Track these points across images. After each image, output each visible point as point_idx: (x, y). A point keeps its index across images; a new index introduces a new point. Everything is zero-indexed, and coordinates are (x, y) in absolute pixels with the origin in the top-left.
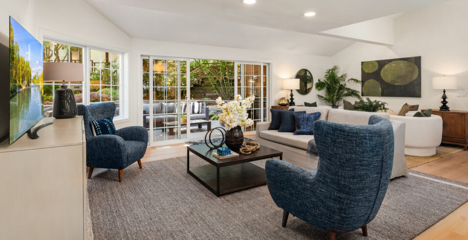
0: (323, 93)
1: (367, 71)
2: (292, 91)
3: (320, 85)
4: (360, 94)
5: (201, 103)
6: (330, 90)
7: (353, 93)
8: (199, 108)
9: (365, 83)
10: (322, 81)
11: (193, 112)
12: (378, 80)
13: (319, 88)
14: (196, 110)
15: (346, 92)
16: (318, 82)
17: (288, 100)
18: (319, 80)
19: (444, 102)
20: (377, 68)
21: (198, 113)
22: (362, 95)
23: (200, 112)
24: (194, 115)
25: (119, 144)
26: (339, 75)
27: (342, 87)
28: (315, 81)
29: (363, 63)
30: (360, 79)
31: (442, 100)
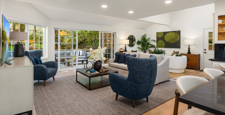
0: (140, 46)
1: (159, 36)
2: (125, 45)
3: (139, 43)
4: (156, 47)
5: (83, 51)
6: (143, 45)
7: (153, 46)
9: (158, 42)
10: (140, 41)
11: (80, 55)
12: (163, 41)
13: (138, 44)
14: (81, 54)
15: (150, 46)
16: (138, 41)
17: (124, 49)
18: (138, 40)
19: (189, 50)
20: (163, 35)
21: (82, 55)
22: (157, 47)
24: (80, 56)
25: (44, 69)
26: (147, 38)
27: (148, 44)
28: (137, 41)
29: (157, 33)
30: (156, 40)
31: (188, 49)
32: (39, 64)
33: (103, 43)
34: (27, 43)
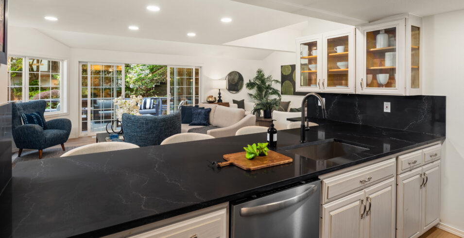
0: (254, 91)
1: (284, 74)
2: (220, 90)
3: (251, 85)
4: (280, 93)
5: (152, 100)
6: (260, 89)
7: (275, 92)
8: (151, 104)
9: (283, 84)
10: (252, 81)
11: (145, 108)
12: (291, 82)
13: (250, 87)
14: (148, 106)
15: (270, 91)
16: (249, 82)
17: (215, 98)
18: (250, 81)
20: (290, 72)
21: (150, 108)
22: (282, 94)
23: (152, 108)
24: (146, 110)
26: (266, 76)
27: (269, 87)
28: (246, 81)
29: (282, 66)
30: (280, 80)
32: (35, 123)
33: (176, 87)
34: (25, 88)
